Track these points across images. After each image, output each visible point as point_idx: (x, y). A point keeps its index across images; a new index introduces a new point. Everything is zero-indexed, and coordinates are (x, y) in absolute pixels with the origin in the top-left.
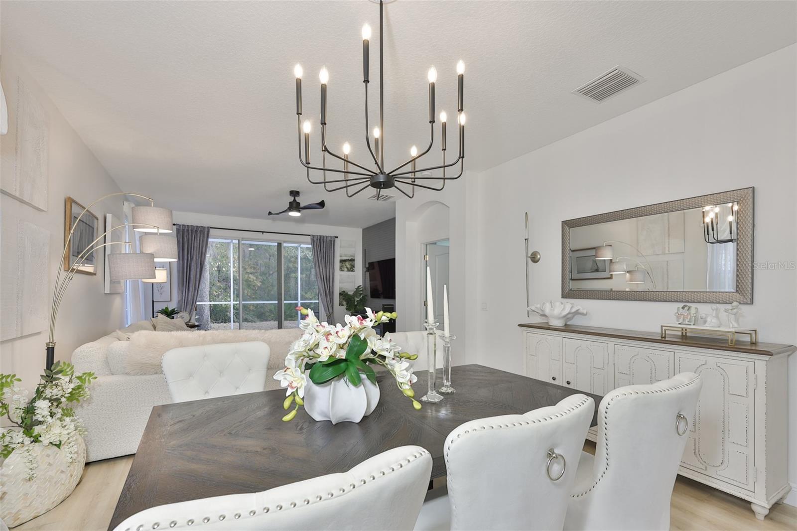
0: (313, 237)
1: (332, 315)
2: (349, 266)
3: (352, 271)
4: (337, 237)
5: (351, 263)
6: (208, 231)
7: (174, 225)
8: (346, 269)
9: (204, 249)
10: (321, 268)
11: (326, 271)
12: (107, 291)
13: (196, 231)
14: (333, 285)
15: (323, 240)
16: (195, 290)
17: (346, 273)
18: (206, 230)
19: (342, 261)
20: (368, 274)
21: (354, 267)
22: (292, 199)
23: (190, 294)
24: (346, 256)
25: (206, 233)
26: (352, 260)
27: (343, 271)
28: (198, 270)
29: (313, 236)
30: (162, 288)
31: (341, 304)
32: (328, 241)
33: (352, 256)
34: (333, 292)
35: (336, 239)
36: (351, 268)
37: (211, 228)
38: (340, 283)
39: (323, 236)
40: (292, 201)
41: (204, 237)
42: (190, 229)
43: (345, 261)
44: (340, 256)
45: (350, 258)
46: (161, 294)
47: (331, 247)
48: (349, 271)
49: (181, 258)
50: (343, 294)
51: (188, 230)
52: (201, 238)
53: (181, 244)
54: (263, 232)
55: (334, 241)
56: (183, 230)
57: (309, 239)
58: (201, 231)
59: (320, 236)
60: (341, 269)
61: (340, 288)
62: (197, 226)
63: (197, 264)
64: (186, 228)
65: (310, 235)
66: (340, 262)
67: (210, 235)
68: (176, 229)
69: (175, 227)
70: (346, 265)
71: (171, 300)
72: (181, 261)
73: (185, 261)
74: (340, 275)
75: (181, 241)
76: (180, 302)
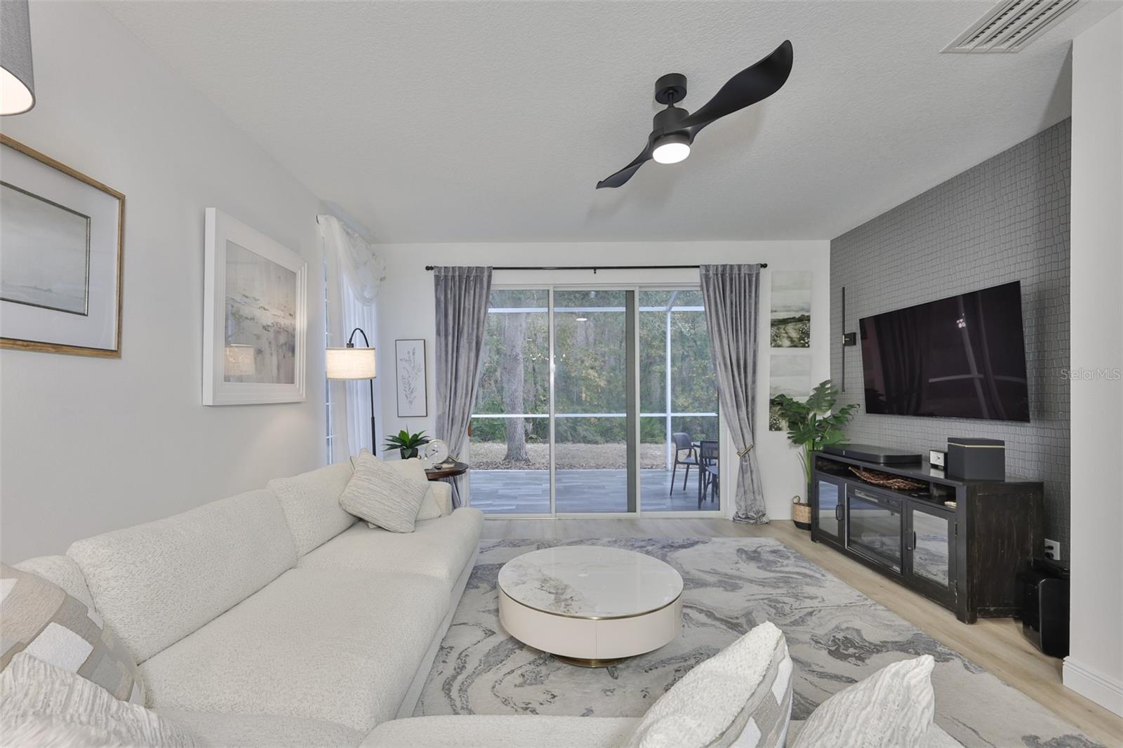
0: (707, 270)
2: (794, 335)
3: (803, 346)
4: (765, 266)
5: (800, 325)
6: (490, 276)
7: (428, 268)
8: (787, 342)
9: (483, 314)
10: (725, 342)
11: (738, 348)
13: (468, 277)
14: (754, 382)
15: (731, 274)
16: (467, 394)
17: (786, 352)
18: (486, 274)
19: (776, 323)
21: (808, 336)
23: (458, 402)
24: (788, 310)
25: (485, 279)
26: (805, 319)
27: (779, 346)
28: (473, 354)
29: (707, 267)
30: (412, 392)
31: (774, 427)
32: (742, 275)
33: (803, 309)
34: (753, 399)
35: (762, 270)
36: (801, 338)
37: (494, 268)
38: (772, 374)
39: (732, 266)
41: (481, 287)
42: (457, 273)
43: (785, 322)
44: (772, 311)
45: (798, 315)
46: (411, 402)
47: (750, 292)
48: (796, 346)
49: (443, 333)
50: (780, 403)
51: (453, 277)
52: (478, 290)
53: (443, 306)
54: (595, 268)
55: (758, 275)
56: (446, 277)
57: (695, 277)
58: (476, 277)
59: (724, 266)
60: (775, 342)
61: (773, 389)
62: (469, 268)
63: (470, 343)
64: (450, 274)
65: (698, 267)
66: (773, 325)
67: (492, 283)
68: (433, 277)
69: (432, 273)
70: (786, 333)
71: (427, 416)
72: (443, 339)
73: (450, 338)
74: (772, 357)
75: (443, 299)
76: (441, 418)
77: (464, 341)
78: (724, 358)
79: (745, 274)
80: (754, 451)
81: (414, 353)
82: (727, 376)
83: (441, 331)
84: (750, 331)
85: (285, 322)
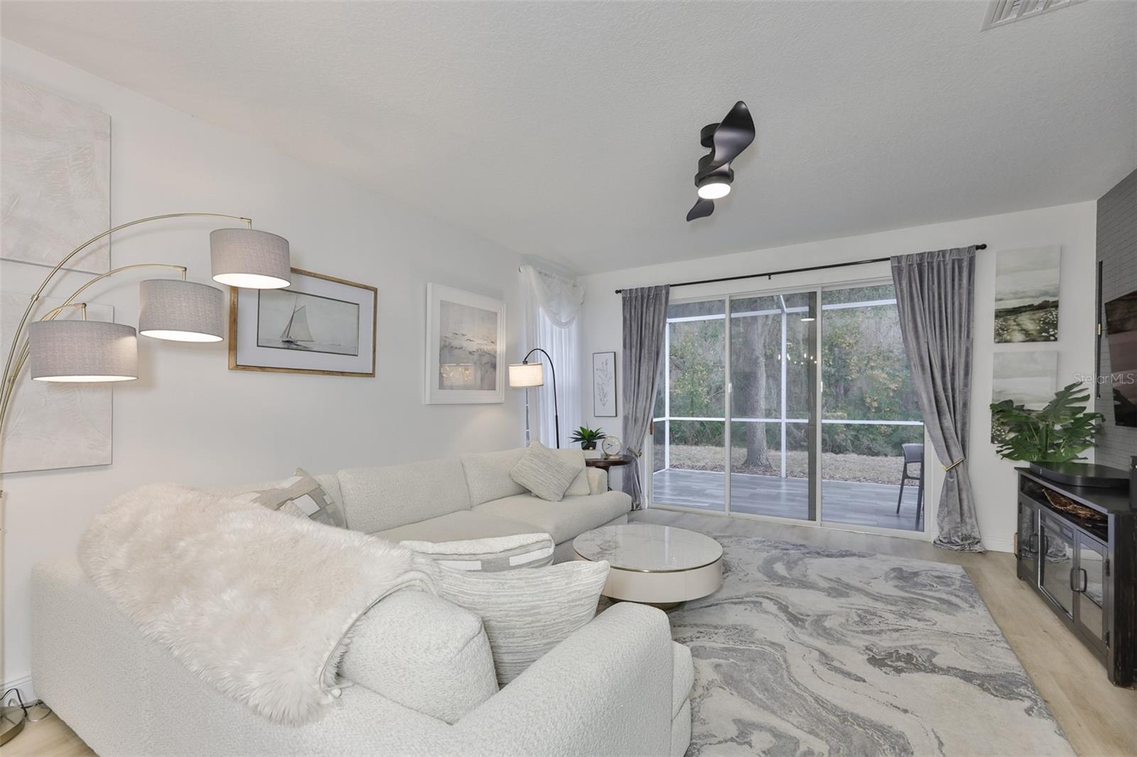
0: (899, 262)
1: (960, 469)
2: (1031, 326)
3: (1047, 339)
4: (984, 247)
5: (1041, 314)
6: (667, 293)
7: (617, 292)
8: (1019, 336)
9: (661, 325)
10: (922, 340)
13: (649, 295)
14: (966, 385)
15: (932, 263)
16: (647, 398)
17: (1018, 348)
18: (664, 292)
19: (1000, 314)
20: (1105, 342)
21: (1055, 327)
23: (639, 404)
24: (1016, 295)
25: (663, 296)
26: (1049, 306)
27: (1006, 341)
29: (899, 259)
30: (605, 396)
31: (998, 440)
32: (949, 263)
33: (1046, 293)
34: (966, 407)
35: (979, 252)
36: (1044, 331)
37: (671, 286)
38: (995, 376)
41: (661, 304)
42: (640, 294)
43: (1016, 311)
44: (997, 300)
45: (1037, 302)
46: (604, 405)
47: (960, 280)
48: (1033, 340)
49: (628, 346)
50: (1004, 411)
51: (636, 297)
52: (657, 306)
53: (628, 322)
55: (972, 260)
56: (631, 297)
57: (885, 270)
58: (656, 297)
59: (921, 255)
60: (1001, 336)
61: (997, 393)
62: (651, 287)
63: (651, 353)
64: (634, 295)
65: (888, 259)
66: (997, 316)
67: (670, 298)
68: (621, 299)
69: (620, 295)
70: (1018, 325)
71: (616, 416)
72: (628, 351)
73: (634, 350)
74: (996, 355)
75: (628, 316)
76: (626, 419)
77: (645, 351)
78: (921, 359)
79: (953, 261)
80: (966, 469)
81: (606, 364)
82: (925, 380)
83: (628, 343)
84: (960, 326)
85: (488, 347)
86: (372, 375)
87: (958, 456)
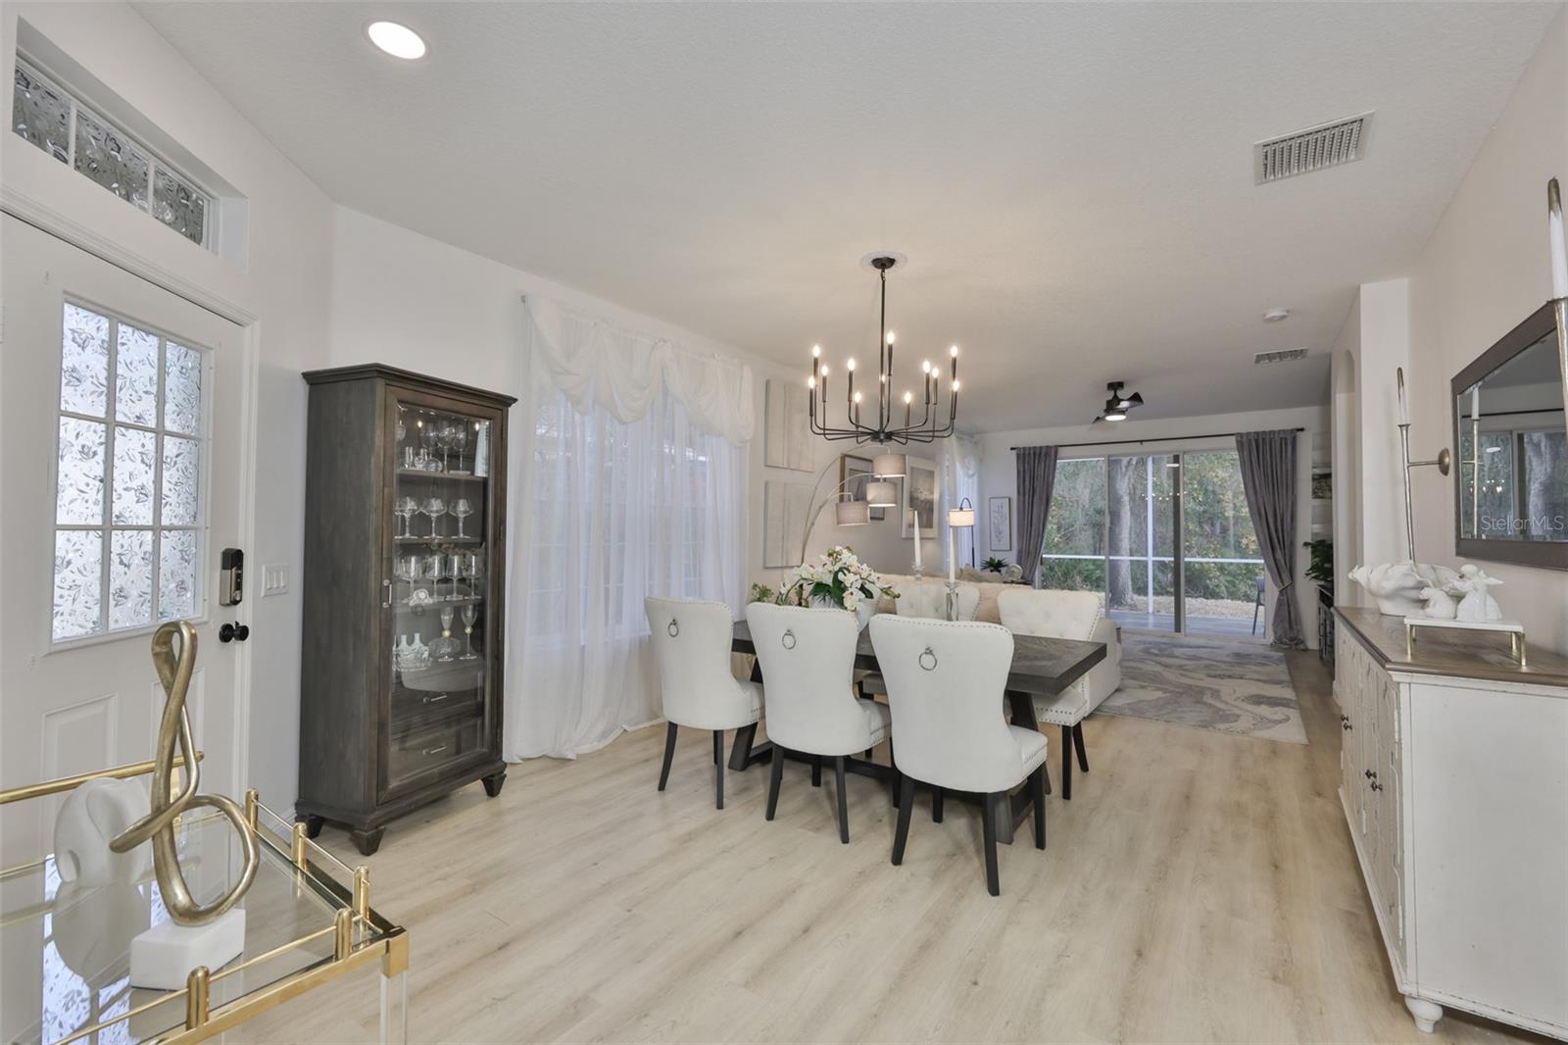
0: (1242, 437)
4: (1302, 430)
6: (1056, 452)
7: (1012, 449)
9: (1050, 478)
10: (1259, 496)
11: (1274, 499)
12: (904, 536)
13: (1041, 454)
16: (1038, 537)
18: (1053, 451)
19: (1317, 478)
22: (1110, 395)
23: (1032, 543)
24: (1325, 465)
25: (1053, 454)
27: (1321, 498)
28: (1043, 509)
29: (1240, 435)
30: (1000, 534)
32: (1278, 440)
34: (1292, 543)
35: (1299, 433)
37: (1059, 446)
38: (1313, 523)
39: (1265, 433)
40: (1111, 398)
41: (1050, 461)
42: (1032, 451)
44: (1313, 468)
46: (1000, 541)
49: (1022, 493)
51: (1030, 454)
52: (1047, 462)
53: (1022, 473)
54: (1141, 441)
55: (1294, 439)
56: (1024, 454)
57: (1232, 440)
58: (1046, 454)
59: (1257, 433)
60: (1315, 495)
61: (1309, 534)
62: (1041, 447)
63: (1040, 499)
64: (1027, 452)
65: (1234, 434)
66: (1314, 479)
67: (1058, 456)
68: (1016, 455)
69: (1014, 452)
70: (1327, 486)
71: (1010, 550)
72: (1022, 498)
73: (1027, 497)
74: (1314, 507)
75: (1022, 469)
76: (1020, 552)
77: (1036, 498)
78: (1259, 509)
79: (1281, 439)
80: (1293, 589)
81: (1002, 507)
82: (1262, 525)
83: (1021, 491)
84: (1287, 486)
85: (929, 497)
86: (882, 519)
87: (1287, 582)
